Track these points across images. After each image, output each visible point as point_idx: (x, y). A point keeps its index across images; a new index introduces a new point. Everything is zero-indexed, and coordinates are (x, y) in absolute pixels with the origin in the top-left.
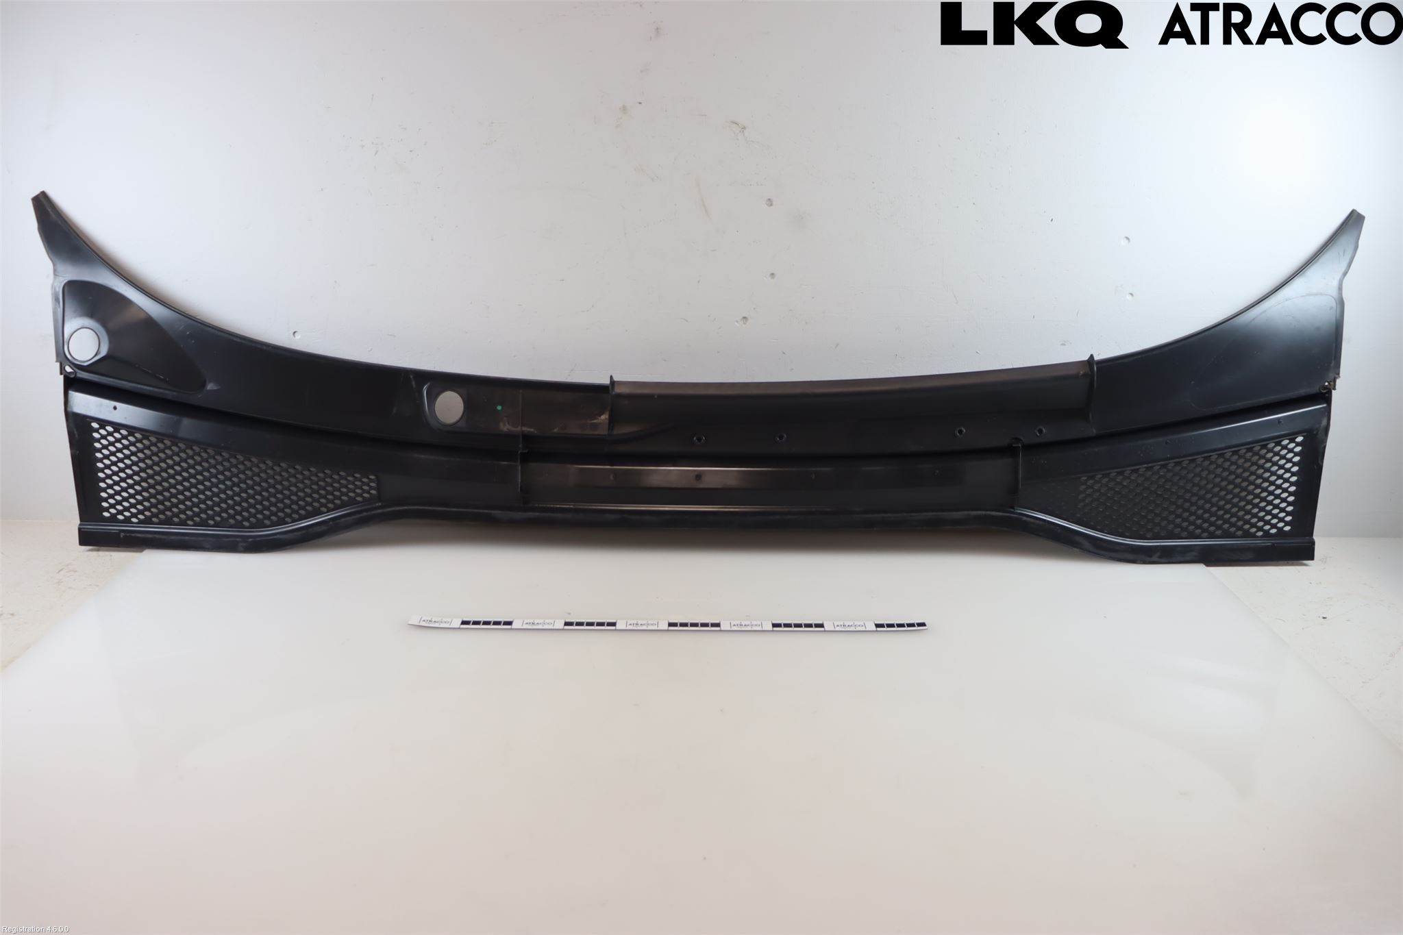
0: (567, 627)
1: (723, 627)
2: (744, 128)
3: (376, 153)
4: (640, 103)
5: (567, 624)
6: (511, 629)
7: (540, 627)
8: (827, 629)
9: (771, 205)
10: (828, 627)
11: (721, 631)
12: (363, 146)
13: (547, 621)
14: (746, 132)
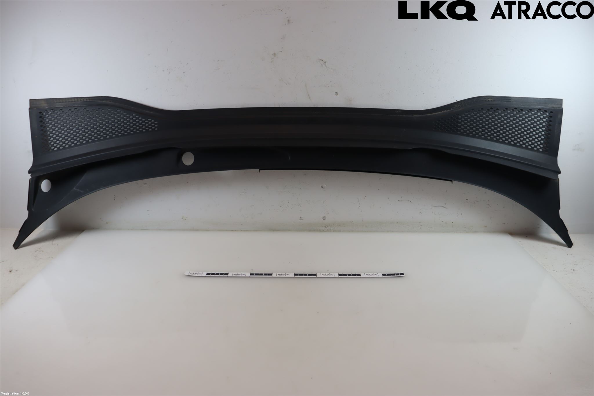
0: (251, 276)
1: (318, 276)
2: (326, 62)
3: (169, 74)
4: (281, 52)
5: (251, 274)
6: (228, 277)
7: (240, 276)
8: (362, 276)
9: (337, 95)
10: (362, 275)
11: (317, 277)
12: (164, 71)
13: (243, 273)
14: (326, 64)
